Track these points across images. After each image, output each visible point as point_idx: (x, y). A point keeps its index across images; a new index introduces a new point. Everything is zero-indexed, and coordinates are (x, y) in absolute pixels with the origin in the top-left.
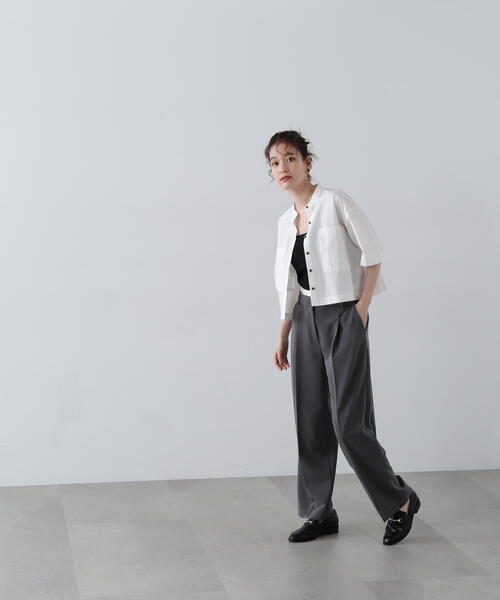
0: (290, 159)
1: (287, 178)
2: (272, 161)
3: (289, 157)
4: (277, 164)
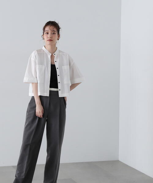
0: (54, 33)
1: (51, 40)
2: (46, 32)
4: (47, 33)
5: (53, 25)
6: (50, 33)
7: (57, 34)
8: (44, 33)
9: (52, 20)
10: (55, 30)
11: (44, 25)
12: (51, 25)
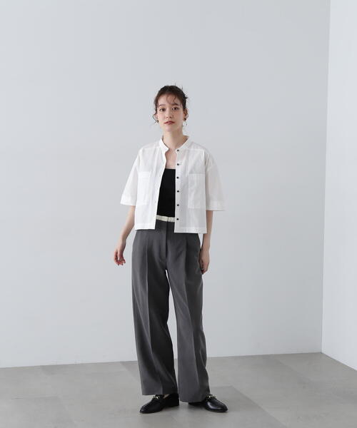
0: (175, 108)
1: (171, 123)
2: (160, 107)
3: (174, 106)
4: (164, 110)
5: (174, 94)
6: (168, 109)
7: (181, 109)
8: (156, 110)
9: (170, 84)
10: (178, 101)
11: (156, 95)
12: (170, 94)
